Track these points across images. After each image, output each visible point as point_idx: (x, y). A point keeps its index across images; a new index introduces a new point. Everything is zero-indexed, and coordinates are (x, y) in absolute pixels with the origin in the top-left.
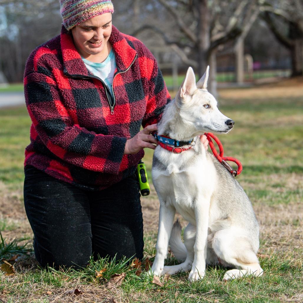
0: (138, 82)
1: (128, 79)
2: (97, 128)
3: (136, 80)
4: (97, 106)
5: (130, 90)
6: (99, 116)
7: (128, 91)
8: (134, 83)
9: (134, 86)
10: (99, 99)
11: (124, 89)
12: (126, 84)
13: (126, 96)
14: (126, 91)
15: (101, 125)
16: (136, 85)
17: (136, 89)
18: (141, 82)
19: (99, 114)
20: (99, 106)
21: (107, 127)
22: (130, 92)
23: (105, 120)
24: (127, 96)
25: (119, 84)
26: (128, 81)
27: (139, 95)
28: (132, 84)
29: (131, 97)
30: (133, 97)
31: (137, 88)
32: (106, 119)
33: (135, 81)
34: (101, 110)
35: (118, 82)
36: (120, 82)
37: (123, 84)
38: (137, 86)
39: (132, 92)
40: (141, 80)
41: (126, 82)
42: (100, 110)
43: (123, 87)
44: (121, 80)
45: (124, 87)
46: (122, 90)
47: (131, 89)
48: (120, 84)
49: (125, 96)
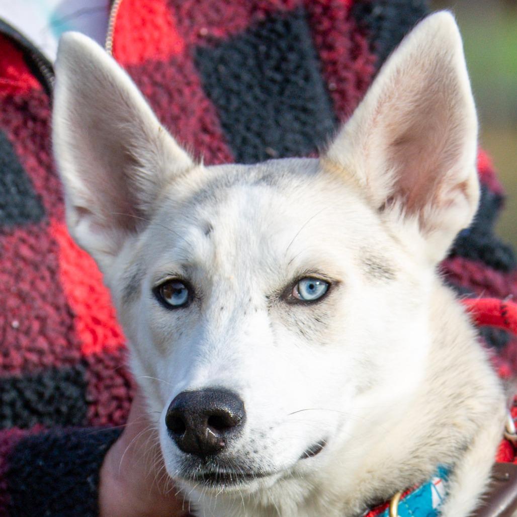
0: (287, 25)
1: (214, 16)
2: (18, 373)
3: (267, 12)
4: (9, 216)
5: (233, 85)
6: (25, 287)
7: (216, 92)
8: (258, 35)
9: (257, 57)
10: (19, 172)
11: (189, 84)
12: (203, 44)
13: (210, 127)
14: (209, 95)
15: (40, 352)
16: (275, 53)
17: (278, 77)
18: (300, 27)
19: (28, 274)
20: (27, 216)
21: (79, 367)
22: (235, 103)
23: (71, 315)
24: (219, 130)
25: (150, 53)
26: (210, 24)
27: (297, 119)
28: (240, 45)
29: (249, 135)
30: (259, 135)
31: (277, 69)
32: (79, 309)
33: (261, 24)
34: (44, 244)
35: (147, 36)
36: (156, 34)
37: (179, 48)
38: (284, 59)
39: (249, 98)
40: (301, 12)
41: (199, 36)
42: (32, 248)
43: (180, 68)
44: (160, 21)
45: (189, 66)
46: (180, 92)
47: (237, 77)
48: (158, 49)
49: (205, 130)
